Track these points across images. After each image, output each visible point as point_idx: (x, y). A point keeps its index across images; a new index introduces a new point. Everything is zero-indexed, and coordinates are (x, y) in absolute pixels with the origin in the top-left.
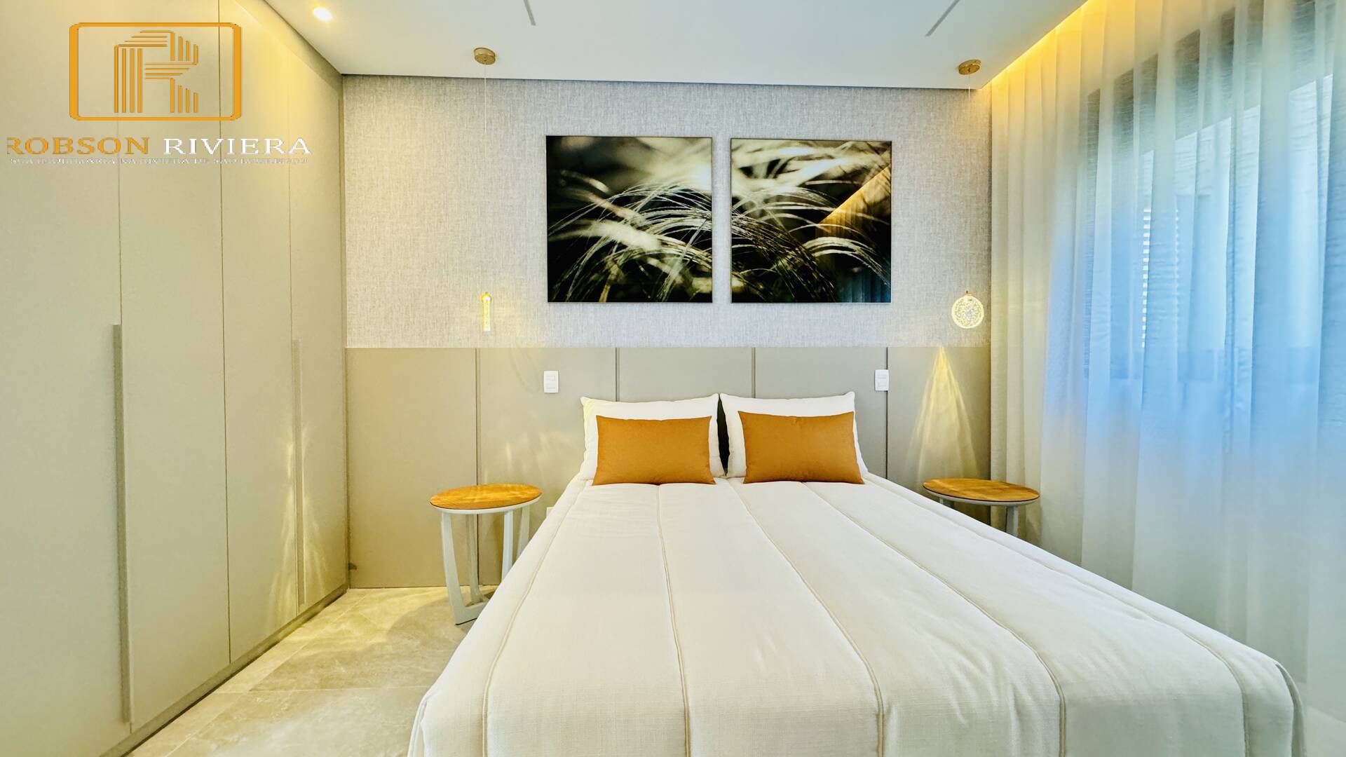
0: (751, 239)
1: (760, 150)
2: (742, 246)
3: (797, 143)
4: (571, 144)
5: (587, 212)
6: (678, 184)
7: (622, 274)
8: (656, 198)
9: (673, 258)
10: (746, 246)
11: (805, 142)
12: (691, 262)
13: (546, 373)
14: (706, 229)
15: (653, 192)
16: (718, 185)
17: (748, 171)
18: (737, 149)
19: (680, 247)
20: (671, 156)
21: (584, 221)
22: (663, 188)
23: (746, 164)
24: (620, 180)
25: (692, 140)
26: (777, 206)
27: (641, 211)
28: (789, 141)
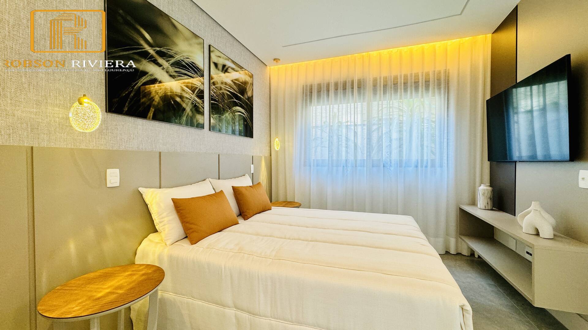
1: (220, 57)
2: (213, 102)
3: (230, 61)
5: (139, 51)
6: (189, 57)
7: (161, 102)
8: (179, 60)
9: (187, 100)
10: (216, 102)
11: (233, 62)
12: (195, 106)
13: (109, 171)
14: (202, 88)
15: (178, 56)
17: (216, 65)
18: (212, 52)
19: (190, 94)
20: (186, 39)
21: (136, 57)
22: (183, 56)
23: (216, 61)
24: (160, 39)
25: (196, 36)
26: (225, 87)
27: (173, 65)
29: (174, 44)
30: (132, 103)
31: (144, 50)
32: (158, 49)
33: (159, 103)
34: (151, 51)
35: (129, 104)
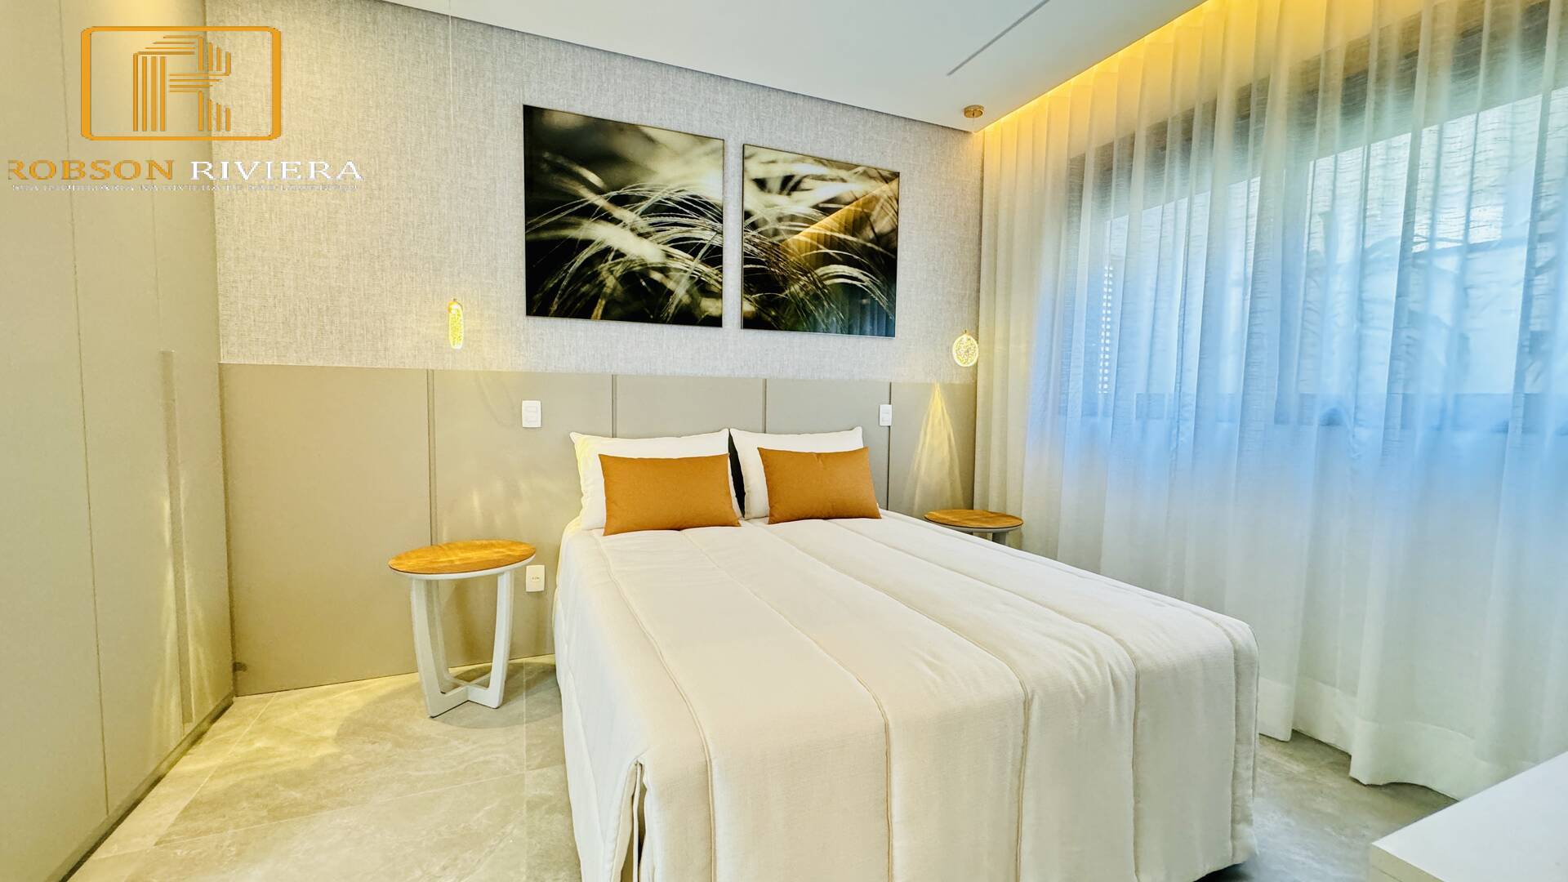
0: (764, 260)
1: (773, 162)
2: (754, 266)
3: (811, 160)
4: (557, 121)
5: (576, 208)
6: (685, 188)
7: (619, 287)
8: (660, 201)
9: (678, 274)
10: (758, 266)
11: (819, 161)
12: (700, 281)
13: (525, 403)
14: (716, 243)
15: (657, 194)
16: (729, 195)
17: (761, 184)
18: (750, 157)
19: (687, 261)
20: (677, 154)
21: (573, 219)
22: (669, 190)
23: (760, 175)
24: (618, 174)
25: (702, 139)
26: (790, 226)
27: (644, 214)
28: (804, 157)
29: (649, 172)
30: (565, 296)
31: (586, 203)
32: (614, 193)
33: (614, 289)
34: (600, 201)
35: (559, 299)
